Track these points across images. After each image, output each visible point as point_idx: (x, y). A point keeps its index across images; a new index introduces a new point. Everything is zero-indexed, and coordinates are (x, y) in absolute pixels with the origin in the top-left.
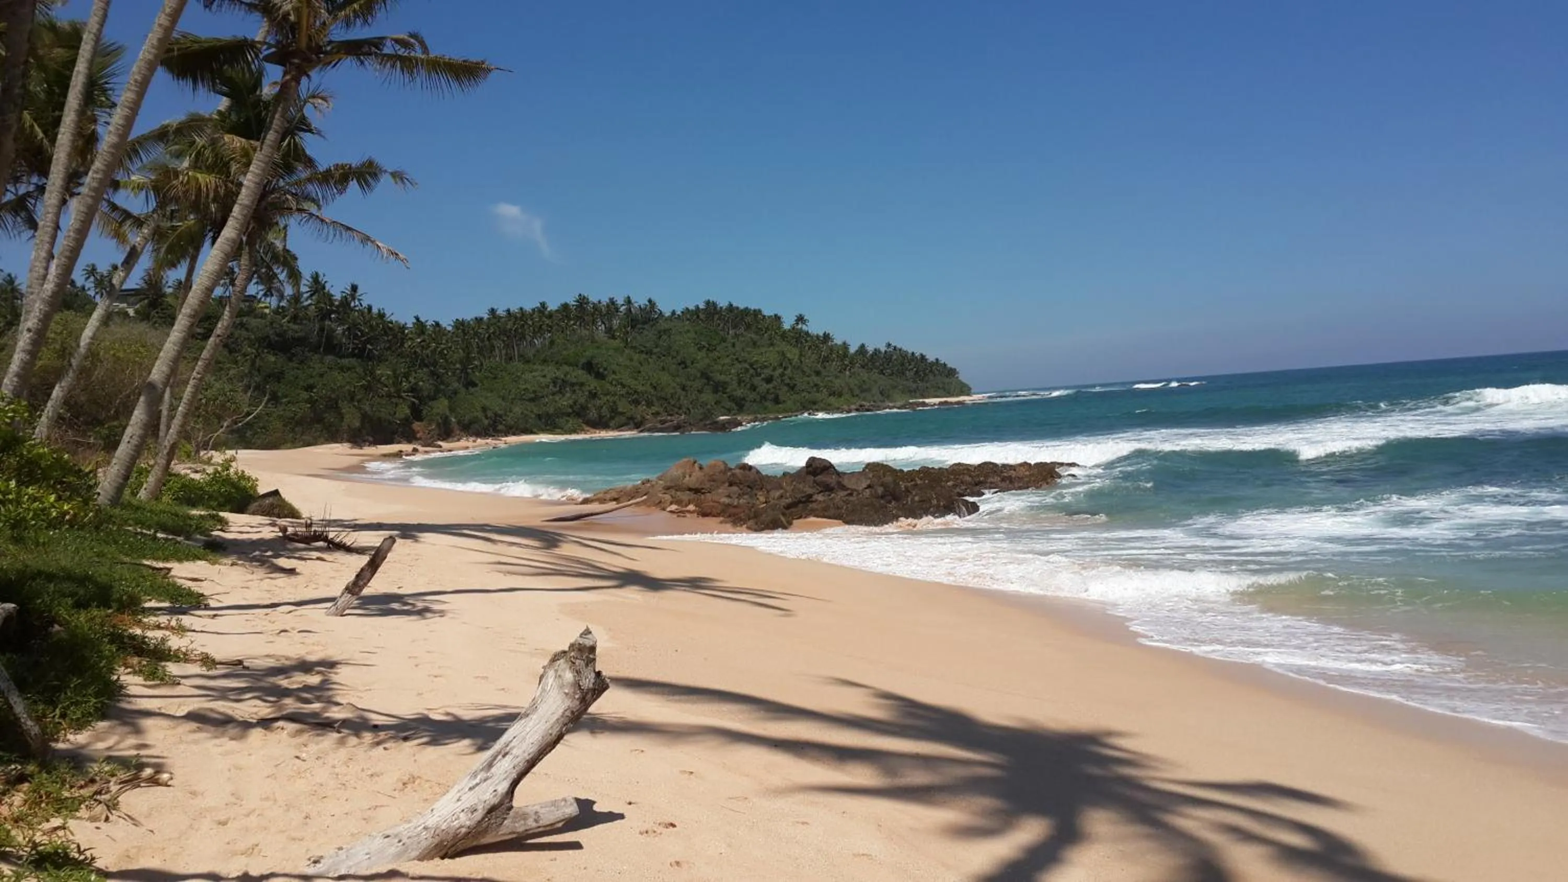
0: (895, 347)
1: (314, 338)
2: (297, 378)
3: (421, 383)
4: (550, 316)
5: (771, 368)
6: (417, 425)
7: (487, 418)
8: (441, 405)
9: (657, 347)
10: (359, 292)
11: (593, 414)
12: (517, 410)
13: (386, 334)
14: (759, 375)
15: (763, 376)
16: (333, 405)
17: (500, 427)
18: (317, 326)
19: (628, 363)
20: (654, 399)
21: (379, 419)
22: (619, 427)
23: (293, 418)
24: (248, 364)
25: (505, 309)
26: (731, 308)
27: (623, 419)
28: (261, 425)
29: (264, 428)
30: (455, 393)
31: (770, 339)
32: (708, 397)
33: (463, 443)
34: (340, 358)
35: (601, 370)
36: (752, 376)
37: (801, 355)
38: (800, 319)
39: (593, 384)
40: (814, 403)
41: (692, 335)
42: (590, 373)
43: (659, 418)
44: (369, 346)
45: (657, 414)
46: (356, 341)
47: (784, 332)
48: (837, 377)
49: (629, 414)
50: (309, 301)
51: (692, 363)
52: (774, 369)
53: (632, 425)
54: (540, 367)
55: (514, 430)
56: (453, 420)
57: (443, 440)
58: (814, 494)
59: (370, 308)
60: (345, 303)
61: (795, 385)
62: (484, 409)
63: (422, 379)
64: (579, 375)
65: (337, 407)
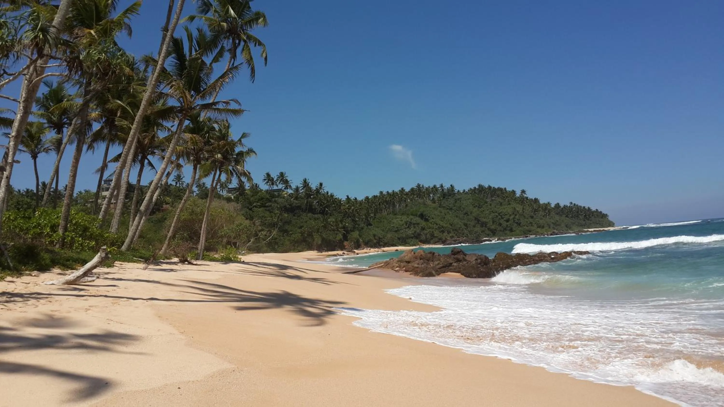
0: (575, 204)
1: (303, 207)
2: (297, 223)
3: (347, 224)
4: (407, 194)
5: (509, 215)
6: (346, 243)
7: (375, 239)
8: (355, 234)
9: (454, 206)
10: (323, 186)
11: (423, 237)
12: (389, 236)
13: (334, 204)
14: (502, 218)
15: (505, 219)
16: (310, 235)
17: (381, 243)
18: (306, 201)
19: (439, 214)
20: (451, 230)
21: (330, 240)
22: (435, 243)
23: (293, 240)
24: (276, 218)
25: (386, 191)
26: (490, 187)
27: (436, 239)
28: (281, 243)
29: (282, 244)
30: (362, 228)
31: (509, 201)
32: (478, 229)
33: (365, 250)
34: (314, 214)
35: (427, 217)
36: (499, 219)
37: (523, 209)
38: (523, 192)
39: (423, 223)
40: (530, 231)
41: (471, 201)
42: (422, 219)
43: (454, 239)
44: (327, 209)
45: (452, 237)
46: (321, 207)
47: (515, 198)
48: (541, 219)
49: (439, 237)
50: (303, 191)
51: (471, 213)
52: (510, 215)
53: (441, 242)
54: (400, 217)
55: (388, 245)
56: (361, 240)
57: (357, 249)
58: (453, 263)
59: (328, 193)
60: (318, 191)
61: (520, 223)
62: (374, 236)
63: (348, 224)
64: (417, 220)
65: (312, 236)
